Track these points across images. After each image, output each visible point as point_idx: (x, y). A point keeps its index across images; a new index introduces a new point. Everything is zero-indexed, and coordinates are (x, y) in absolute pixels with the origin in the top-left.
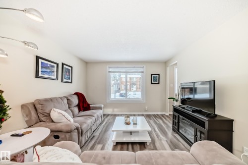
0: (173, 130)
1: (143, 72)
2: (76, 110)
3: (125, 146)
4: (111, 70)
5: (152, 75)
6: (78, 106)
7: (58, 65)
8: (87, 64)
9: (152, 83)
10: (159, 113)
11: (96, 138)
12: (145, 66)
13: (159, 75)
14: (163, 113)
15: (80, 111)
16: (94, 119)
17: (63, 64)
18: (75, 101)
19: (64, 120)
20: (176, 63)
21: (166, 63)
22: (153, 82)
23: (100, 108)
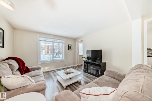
0: (84, 72)
1: (64, 43)
4: (42, 39)
5: (69, 45)
8: (14, 29)
9: (69, 50)
10: (72, 66)
12: (65, 40)
13: (72, 45)
14: (74, 65)
20: (82, 41)
21: (75, 40)
23: (39, 68)
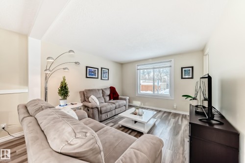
1: (171, 66)
2: (108, 98)
3: (126, 130)
4: (139, 68)
6: (110, 96)
7: (98, 69)
8: (122, 65)
9: (182, 78)
11: (114, 119)
12: (173, 60)
13: (192, 67)
15: (110, 99)
16: (114, 105)
17: (102, 68)
18: (108, 92)
19: (93, 102)
22: (184, 77)
